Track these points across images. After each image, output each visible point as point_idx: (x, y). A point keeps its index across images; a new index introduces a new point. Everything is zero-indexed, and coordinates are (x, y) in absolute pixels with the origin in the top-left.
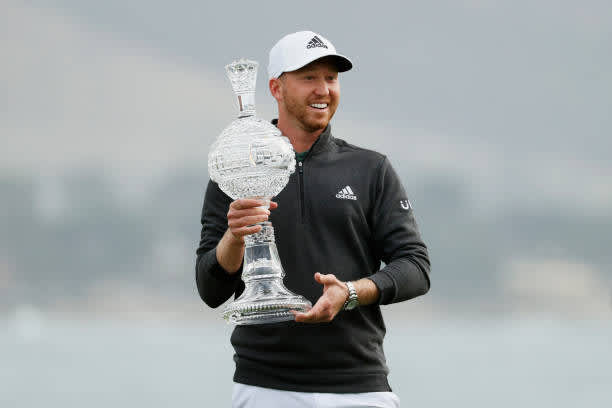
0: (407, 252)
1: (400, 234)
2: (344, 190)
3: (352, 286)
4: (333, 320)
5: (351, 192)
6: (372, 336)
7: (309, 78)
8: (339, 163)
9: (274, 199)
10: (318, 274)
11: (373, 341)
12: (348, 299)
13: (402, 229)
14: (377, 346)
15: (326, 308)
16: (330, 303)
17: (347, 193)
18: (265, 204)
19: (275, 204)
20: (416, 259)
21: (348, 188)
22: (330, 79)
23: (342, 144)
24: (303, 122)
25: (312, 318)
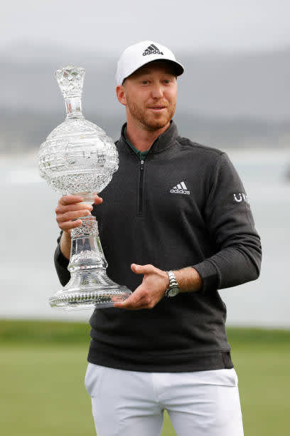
0: (235, 241)
1: (230, 225)
2: (179, 186)
3: (172, 275)
4: (155, 307)
5: (185, 188)
6: (209, 318)
7: (145, 83)
8: (179, 160)
9: (100, 195)
10: (134, 265)
11: (210, 323)
12: (168, 286)
13: (233, 220)
14: (216, 327)
15: (143, 297)
16: (147, 291)
17: (182, 188)
18: (88, 200)
19: (101, 199)
20: (243, 247)
21: (183, 183)
22: (165, 82)
23: (185, 143)
24: (144, 123)
25: (129, 306)
